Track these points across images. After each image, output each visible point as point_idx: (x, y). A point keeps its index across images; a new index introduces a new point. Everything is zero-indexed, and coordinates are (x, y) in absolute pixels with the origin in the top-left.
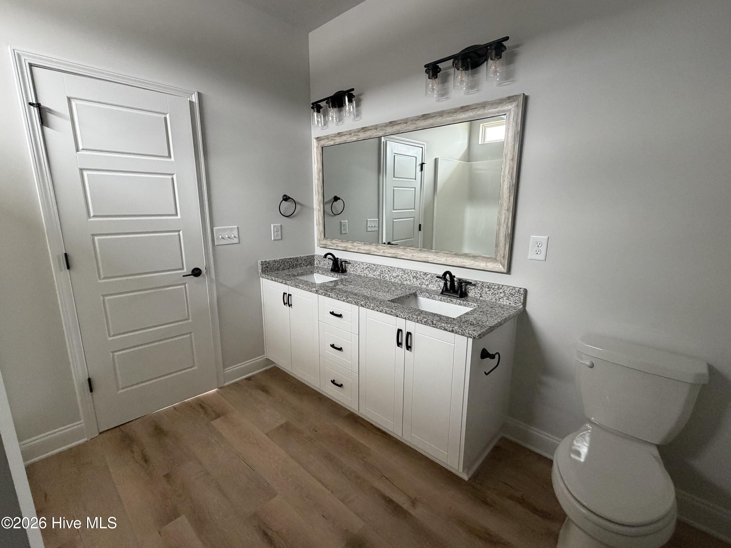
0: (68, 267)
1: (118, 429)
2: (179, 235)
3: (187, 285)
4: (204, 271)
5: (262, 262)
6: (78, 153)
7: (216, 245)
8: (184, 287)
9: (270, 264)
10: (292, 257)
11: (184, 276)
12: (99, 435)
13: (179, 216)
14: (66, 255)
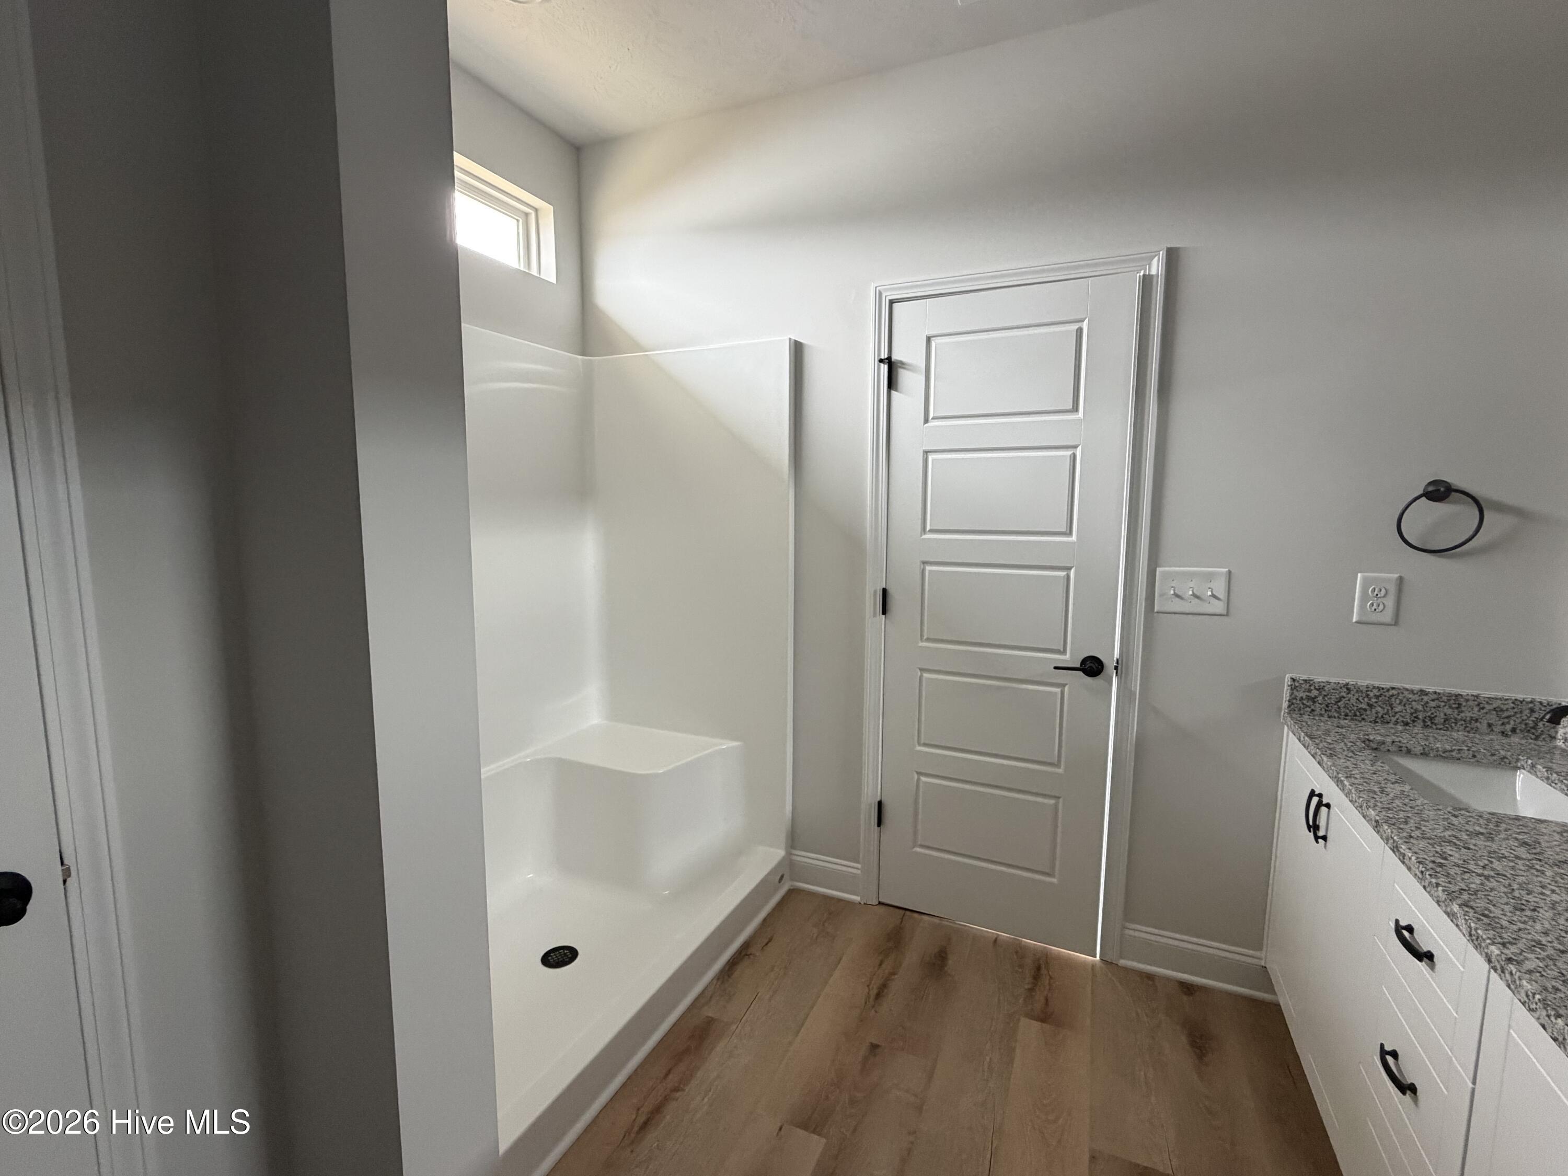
0: (884, 612)
1: (902, 912)
2: (1068, 577)
3: (1066, 688)
4: (1109, 664)
5: (1293, 680)
6: (926, 425)
7: (1155, 611)
8: (1060, 693)
9: (1324, 693)
10: (1431, 689)
11: (1056, 668)
12: (876, 905)
13: (1074, 538)
14: (885, 591)
